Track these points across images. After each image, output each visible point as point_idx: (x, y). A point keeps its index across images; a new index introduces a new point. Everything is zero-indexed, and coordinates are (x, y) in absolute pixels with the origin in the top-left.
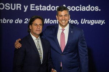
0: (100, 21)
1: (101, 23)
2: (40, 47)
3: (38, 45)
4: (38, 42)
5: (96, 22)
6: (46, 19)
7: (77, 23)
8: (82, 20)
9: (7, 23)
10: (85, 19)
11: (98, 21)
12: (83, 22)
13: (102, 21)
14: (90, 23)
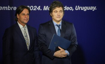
0: (92, 7)
1: (93, 9)
2: (27, 34)
3: (25, 32)
4: (25, 29)
5: (88, 8)
6: (45, 7)
7: (72, 10)
8: (76, 6)
9: (11, 10)
10: (79, 6)
11: (90, 8)
12: (77, 9)
13: (94, 7)
14: (83, 9)
